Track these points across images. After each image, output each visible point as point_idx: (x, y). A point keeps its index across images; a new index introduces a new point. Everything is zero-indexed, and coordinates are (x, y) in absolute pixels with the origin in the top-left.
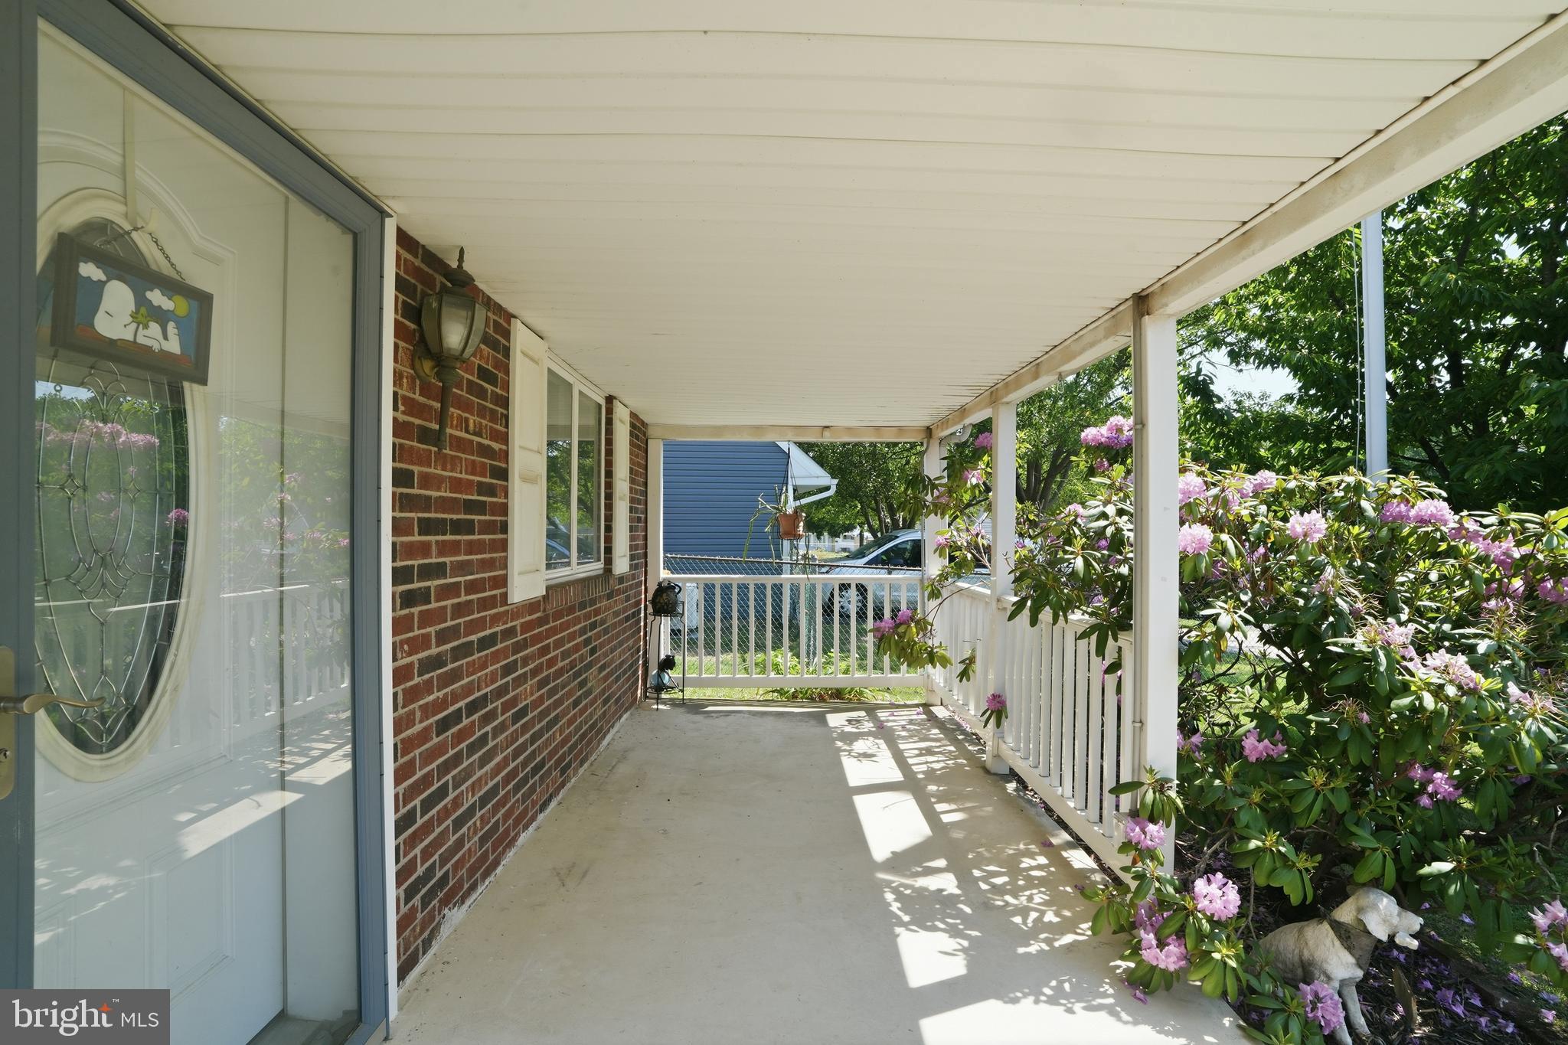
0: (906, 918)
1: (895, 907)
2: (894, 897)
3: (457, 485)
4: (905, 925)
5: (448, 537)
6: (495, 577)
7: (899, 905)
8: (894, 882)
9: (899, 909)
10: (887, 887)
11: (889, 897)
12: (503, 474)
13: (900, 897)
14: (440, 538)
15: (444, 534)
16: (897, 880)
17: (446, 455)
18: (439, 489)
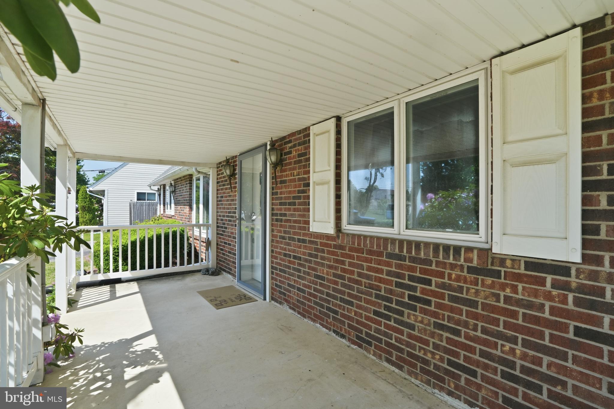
0: (153, 351)
1: (158, 353)
2: (158, 357)
3: (290, 192)
4: (154, 348)
5: (287, 207)
6: (305, 220)
7: (156, 354)
8: (159, 364)
9: (156, 353)
10: (162, 360)
11: (161, 356)
12: (308, 185)
13: (156, 358)
14: (285, 207)
15: (286, 206)
16: (158, 365)
17: (279, 186)
18: (284, 194)
